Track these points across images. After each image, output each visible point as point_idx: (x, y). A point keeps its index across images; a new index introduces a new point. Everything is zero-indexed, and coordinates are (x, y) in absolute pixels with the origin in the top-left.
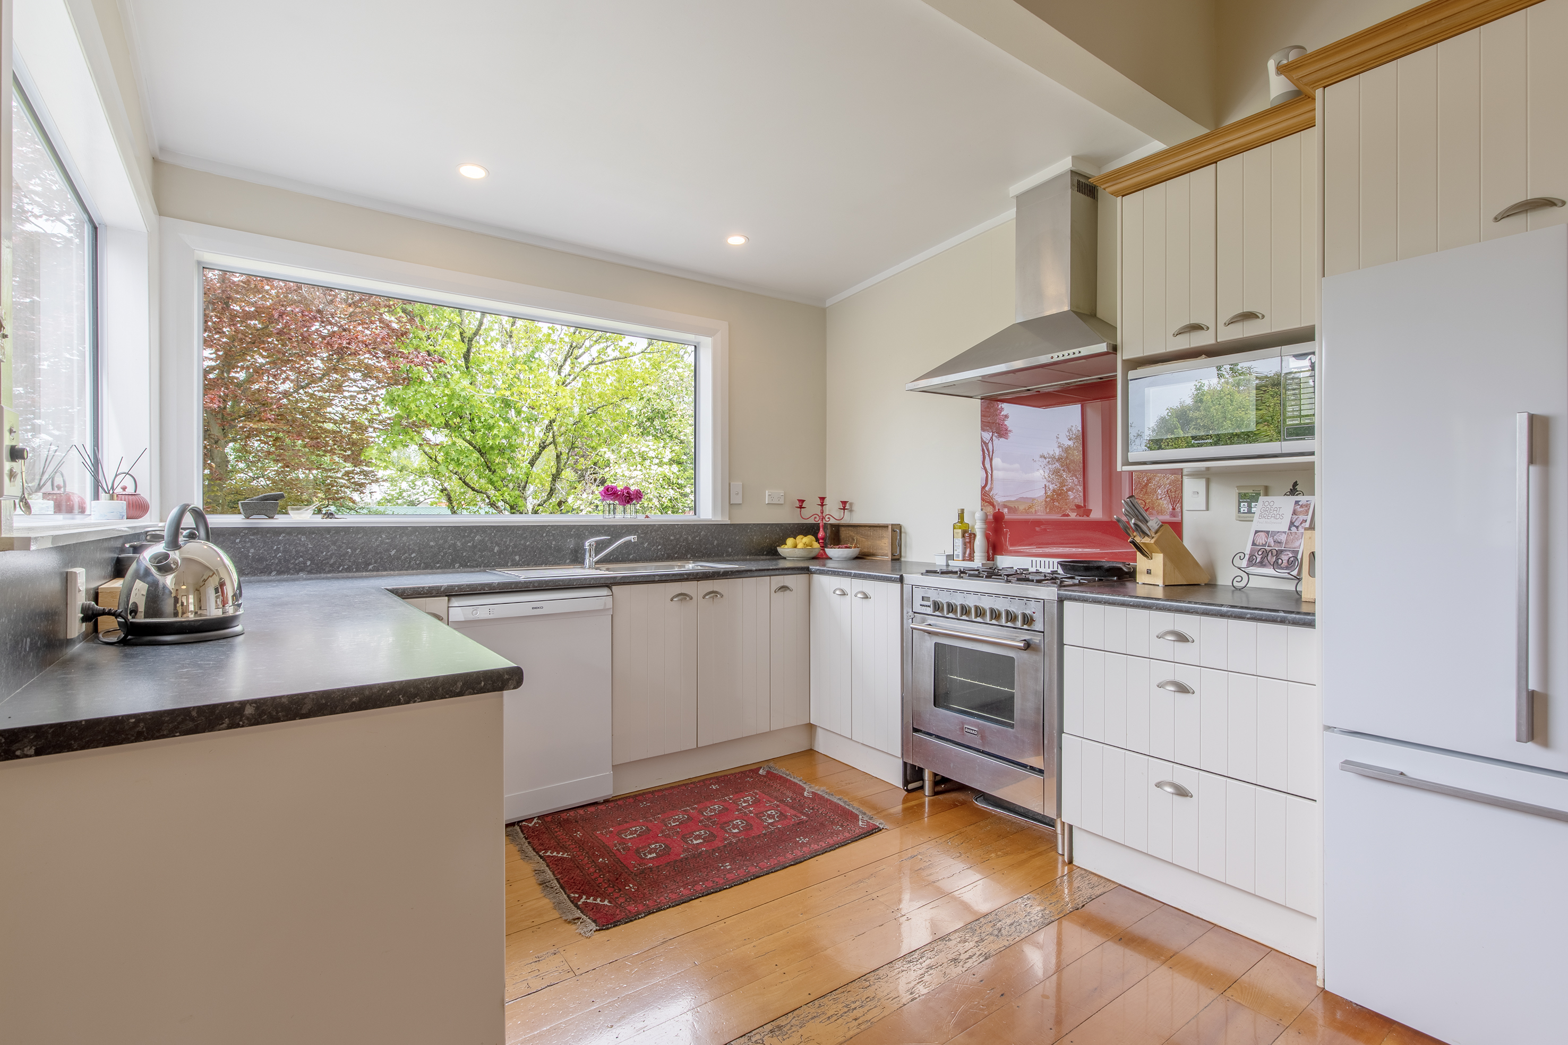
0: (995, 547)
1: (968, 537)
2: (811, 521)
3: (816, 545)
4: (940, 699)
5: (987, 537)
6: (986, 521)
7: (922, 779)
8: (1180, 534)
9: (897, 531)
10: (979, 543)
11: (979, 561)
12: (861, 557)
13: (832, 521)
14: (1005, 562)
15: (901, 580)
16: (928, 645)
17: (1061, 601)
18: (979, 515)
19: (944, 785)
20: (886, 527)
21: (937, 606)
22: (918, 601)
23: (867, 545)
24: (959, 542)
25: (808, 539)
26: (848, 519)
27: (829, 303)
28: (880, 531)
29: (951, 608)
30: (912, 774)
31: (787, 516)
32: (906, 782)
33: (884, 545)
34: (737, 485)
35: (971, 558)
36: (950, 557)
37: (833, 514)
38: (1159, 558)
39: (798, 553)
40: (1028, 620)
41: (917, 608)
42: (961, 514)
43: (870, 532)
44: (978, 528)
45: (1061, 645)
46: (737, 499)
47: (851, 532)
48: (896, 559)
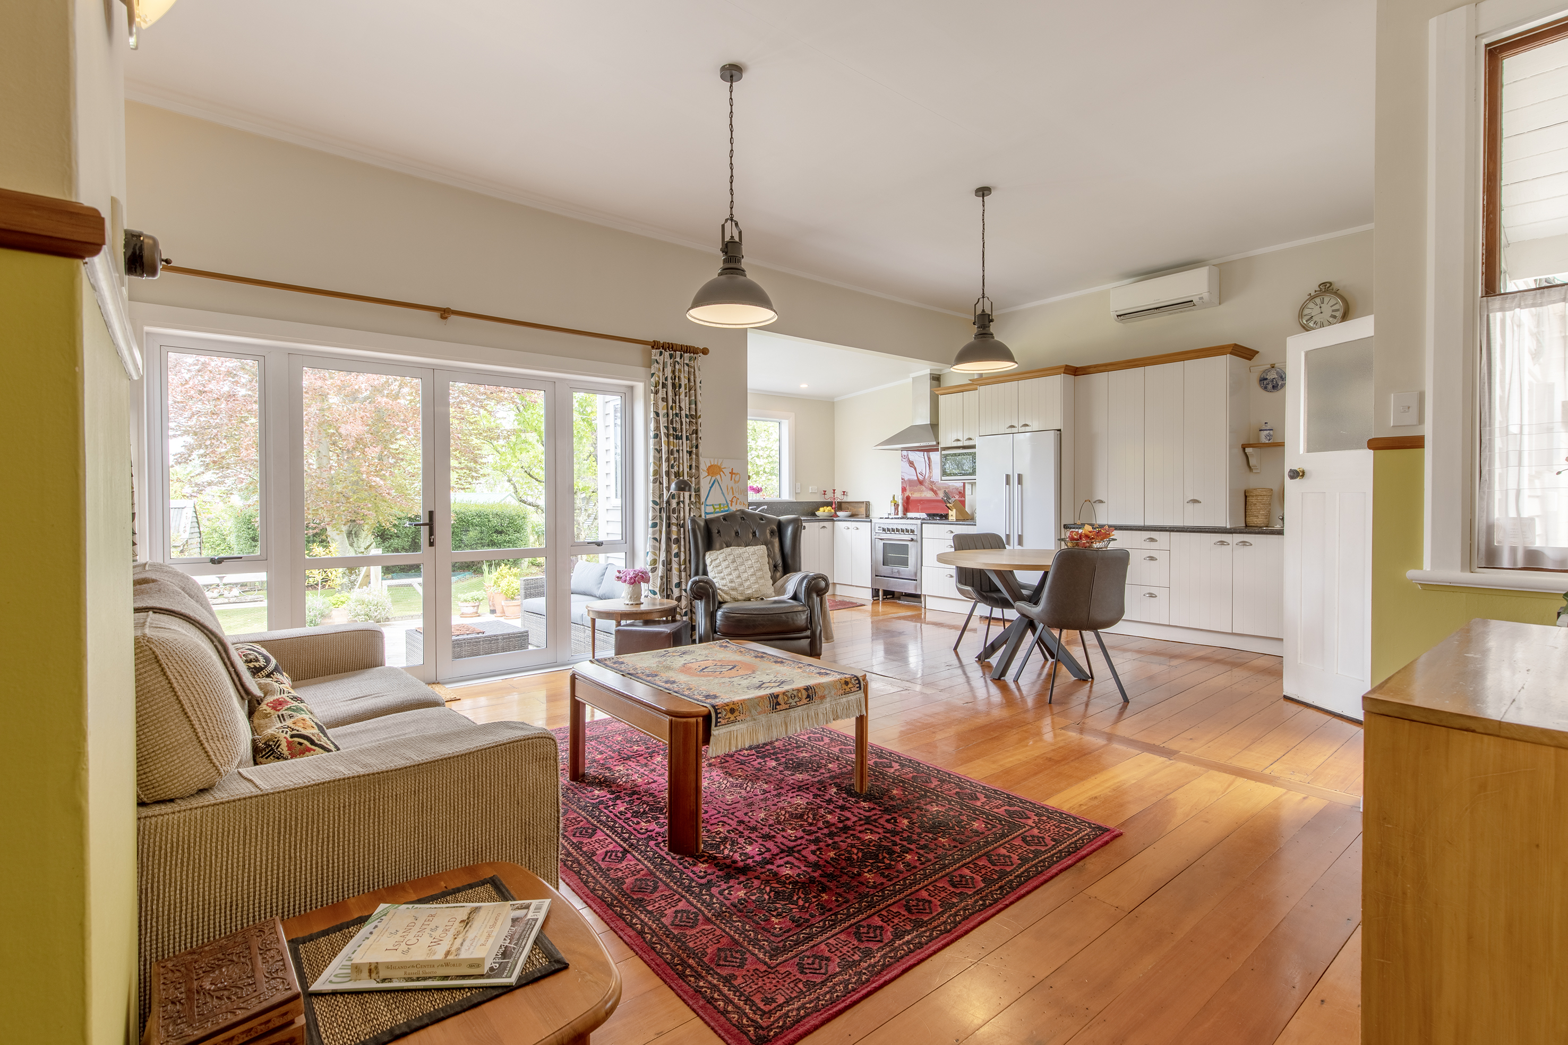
0: (906, 510)
1: (896, 506)
2: (829, 500)
3: (833, 511)
4: (885, 563)
5: (904, 506)
6: (903, 499)
7: (879, 596)
8: (964, 505)
9: (868, 504)
10: (900, 508)
11: (900, 515)
12: (852, 516)
13: (839, 500)
14: (910, 515)
15: (871, 521)
16: (881, 543)
17: (922, 524)
18: (900, 497)
19: (886, 593)
20: (863, 502)
21: (884, 530)
22: (877, 528)
23: (855, 511)
24: (893, 508)
25: (829, 508)
26: (846, 499)
27: (836, 400)
28: (860, 505)
29: (889, 530)
30: (875, 593)
31: (818, 498)
32: (873, 597)
33: (862, 510)
34: (798, 484)
35: (897, 514)
36: (890, 514)
37: (839, 497)
38: (954, 510)
39: (825, 514)
40: (912, 531)
41: (877, 531)
42: (894, 497)
43: (856, 505)
44: (900, 502)
45: (922, 538)
46: (798, 491)
47: (847, 505)
48: (868, 516)
